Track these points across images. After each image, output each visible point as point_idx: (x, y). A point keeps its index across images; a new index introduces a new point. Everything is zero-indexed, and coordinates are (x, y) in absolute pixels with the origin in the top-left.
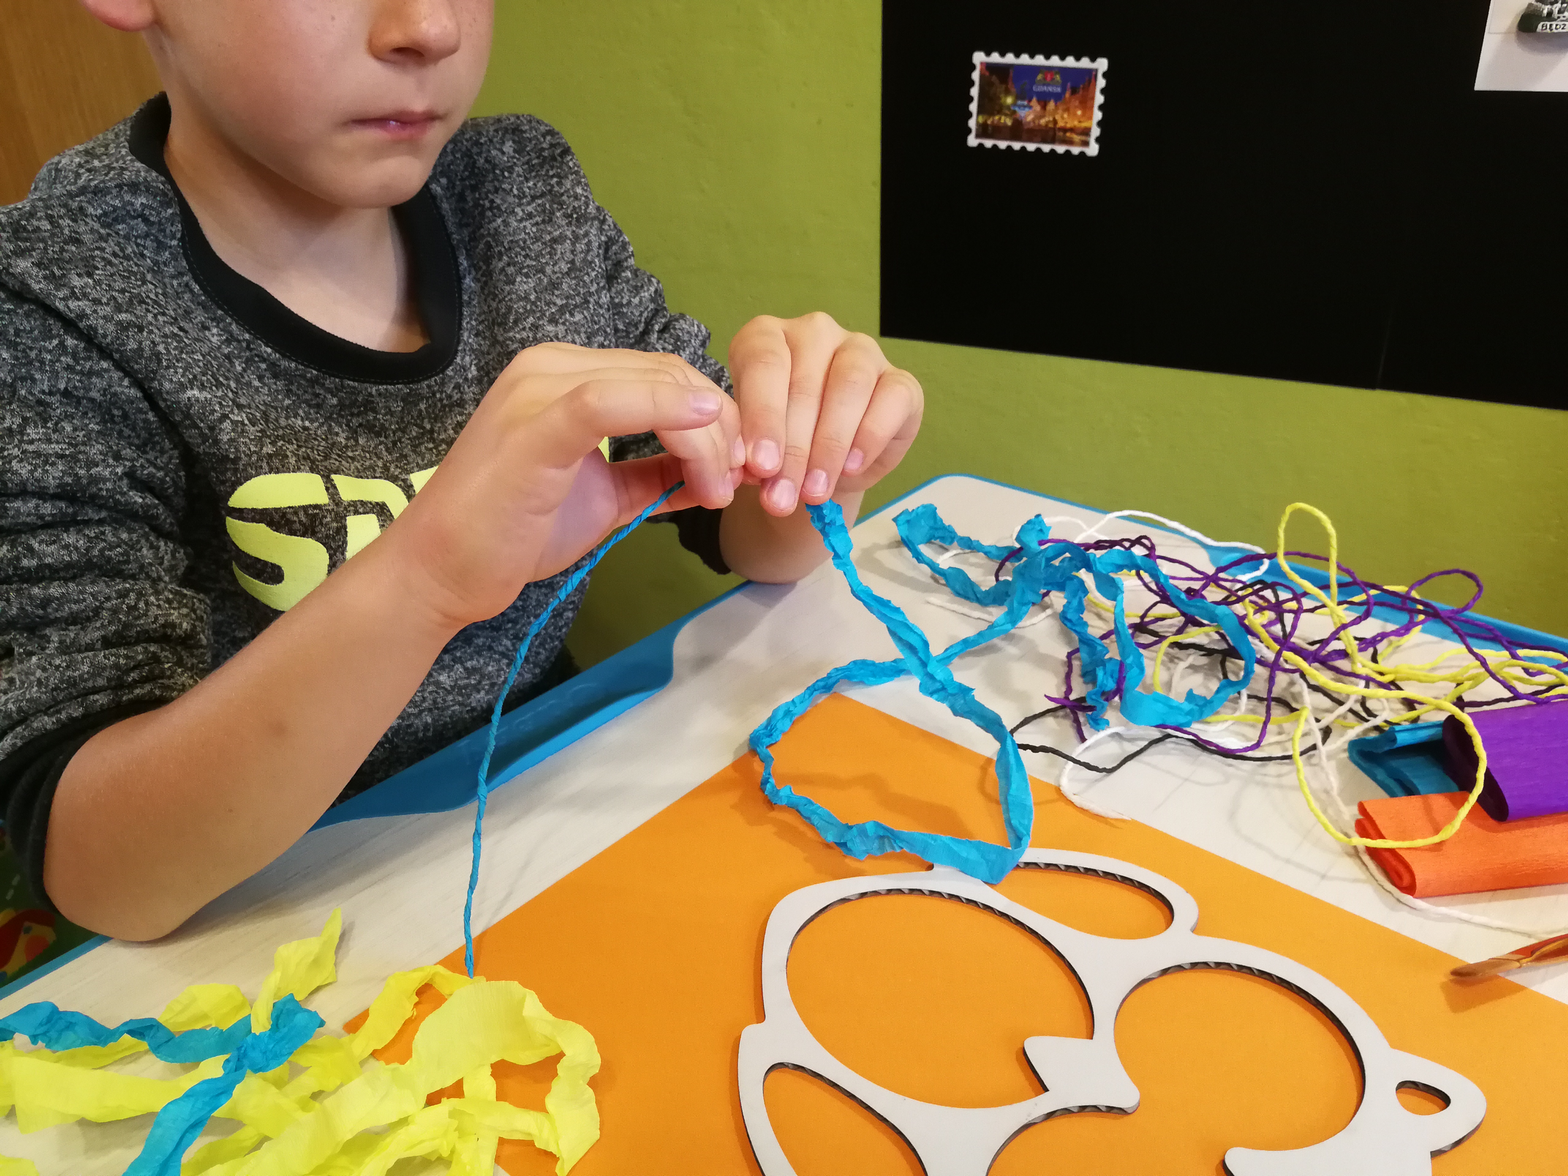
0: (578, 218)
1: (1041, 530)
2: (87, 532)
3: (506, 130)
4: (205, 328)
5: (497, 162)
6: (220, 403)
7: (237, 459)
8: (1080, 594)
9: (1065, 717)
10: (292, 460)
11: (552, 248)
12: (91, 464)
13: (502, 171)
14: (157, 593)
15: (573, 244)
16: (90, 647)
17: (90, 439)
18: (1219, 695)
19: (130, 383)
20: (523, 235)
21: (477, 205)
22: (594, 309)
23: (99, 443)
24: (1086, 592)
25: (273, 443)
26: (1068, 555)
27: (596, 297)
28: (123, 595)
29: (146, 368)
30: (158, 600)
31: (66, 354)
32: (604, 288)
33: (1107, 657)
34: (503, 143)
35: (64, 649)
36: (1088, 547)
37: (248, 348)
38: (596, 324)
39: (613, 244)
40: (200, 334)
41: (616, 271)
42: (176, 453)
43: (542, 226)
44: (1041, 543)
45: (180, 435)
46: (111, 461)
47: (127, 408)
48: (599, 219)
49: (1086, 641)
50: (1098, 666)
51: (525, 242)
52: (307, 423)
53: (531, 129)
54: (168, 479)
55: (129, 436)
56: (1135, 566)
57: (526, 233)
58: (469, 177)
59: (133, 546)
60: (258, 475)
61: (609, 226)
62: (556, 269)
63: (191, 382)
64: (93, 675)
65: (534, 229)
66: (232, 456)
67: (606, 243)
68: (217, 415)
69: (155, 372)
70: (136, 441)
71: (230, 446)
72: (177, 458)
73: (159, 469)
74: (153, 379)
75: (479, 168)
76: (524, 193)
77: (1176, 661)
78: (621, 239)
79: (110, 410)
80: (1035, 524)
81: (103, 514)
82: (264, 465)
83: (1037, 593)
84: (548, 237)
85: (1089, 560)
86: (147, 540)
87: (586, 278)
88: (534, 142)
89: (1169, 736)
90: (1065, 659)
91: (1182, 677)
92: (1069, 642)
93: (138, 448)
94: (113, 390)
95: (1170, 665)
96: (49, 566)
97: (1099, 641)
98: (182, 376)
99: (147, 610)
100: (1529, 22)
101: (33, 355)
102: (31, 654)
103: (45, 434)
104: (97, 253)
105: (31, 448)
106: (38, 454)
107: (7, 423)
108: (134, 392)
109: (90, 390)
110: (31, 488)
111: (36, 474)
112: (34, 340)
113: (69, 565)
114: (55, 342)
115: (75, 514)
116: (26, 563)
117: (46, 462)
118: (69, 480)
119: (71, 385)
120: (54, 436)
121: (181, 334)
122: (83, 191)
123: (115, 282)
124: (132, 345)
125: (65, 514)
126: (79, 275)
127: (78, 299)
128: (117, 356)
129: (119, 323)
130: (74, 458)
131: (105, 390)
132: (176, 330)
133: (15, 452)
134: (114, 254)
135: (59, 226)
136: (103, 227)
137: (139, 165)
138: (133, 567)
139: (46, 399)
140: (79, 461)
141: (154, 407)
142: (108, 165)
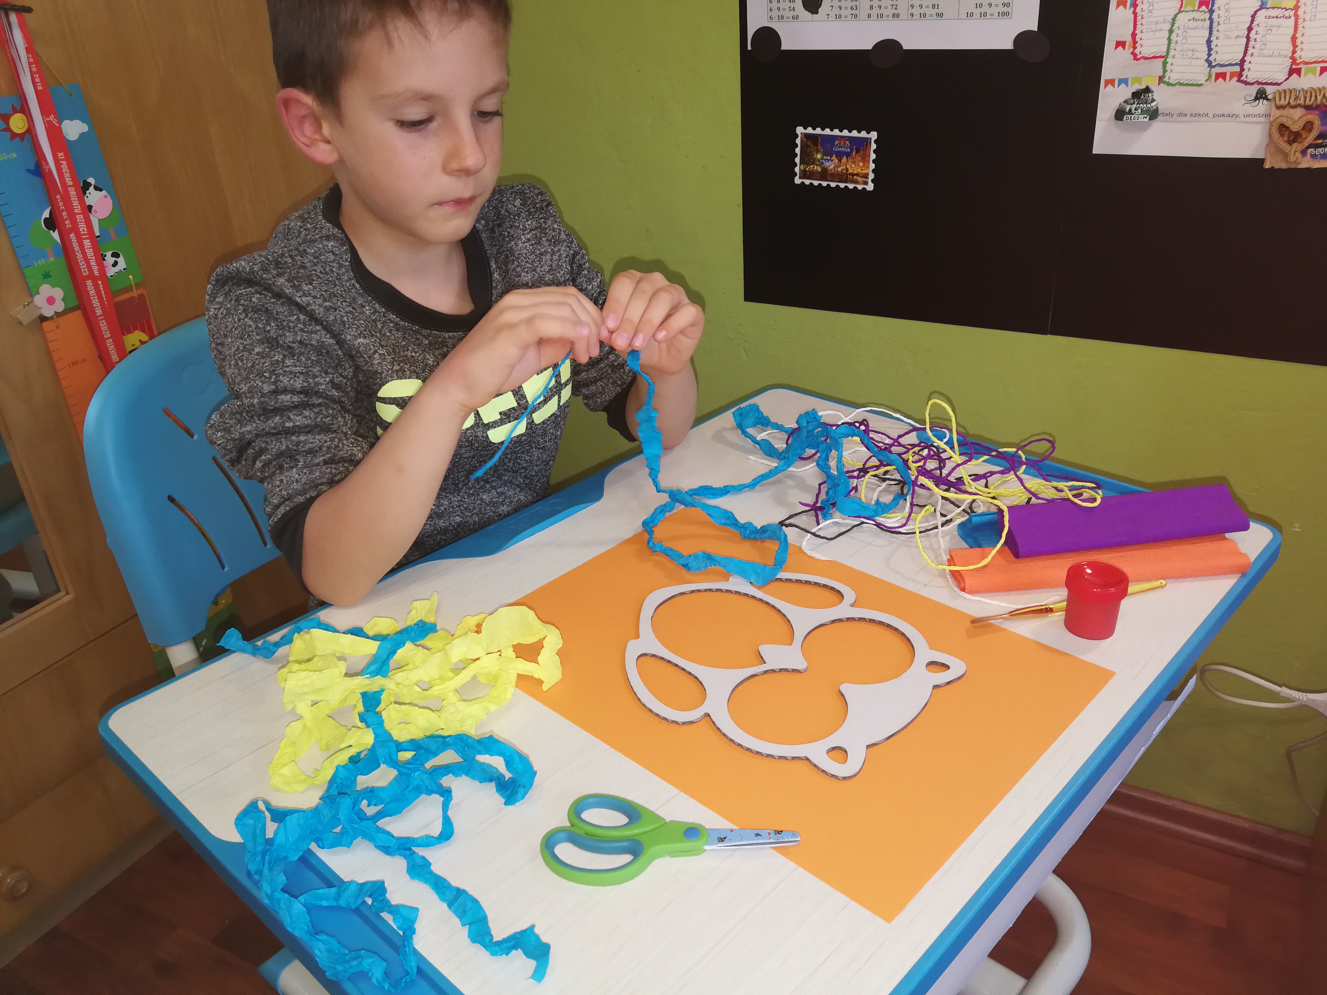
0: (555, 242)
2: (314, 410)
3: (516, 193)
4: (363, 306)
5: (511, 211)
6: (373, 345)
7: (382, 373)
9: (812, 513)
10: (408, 373)
11: (540, 258)
12: (315, 376)
13: (514, 216)
14: (347, 439)
15: (552, 256)
16: (318, 464)
17: (313, 364)
18: (894, 503)
19: (330, 336)
20: (525, 251)
21: (501, 234)
23: (317, 366)
25: (398, 365)
26: (820, 429)
28: (332, 440)
29: (338, 329)
30: (348, 442)
31: (300, 323)
32: (568, 279)
34: (515, 200)
35: (306, 465)
37: (384, 316)
39: (577, 255)
40: (362, 310)
41: (579, 270)
42: (352, 370)
43: (535, 246)
44: (808, 423)
45: (354, 362)
46: (323, 375)
47: (328, 349)
48: (566, 241)
49: (830, 477)
50: (832, 488)
51: (526, 255)
52: (414, 354)
53: (530, 192)
54: (348, 383)
55: (330, 363)
57: (526, 249)
58: (496, 220)
59: (334, 417)
60: (392, 380)
61: (575, 245)
62: (542, 269)
63: (359, 335)
64: (321, 477)
65: (531, 248)
66: (379, 371)
67: (572, 254)
68: (372, 351)
69: (342, 331)
70: (333, 365)
71: (378, 366)
72: (353, 372)
73: (344, 378)
74: (342, 334)
75: (502, 215)
76: (526, 228)
78: (581, 252)
79: (321, 350)
81: (321, 401)
82: (394, 375)
84: (538, 252)
86: (340, 413)
87: (558, 274)
88: (531, 199)
89: (863, 522)
90: (818, 484)
91: (880, 495)
92: (821, 477)
93: (335, 368)
94: (322, 340)
96: (298, 426)
98: (355, 332)
99: (343, 447)
100: (1120, 114)
101: (285, 324)
102: (292, 468)
103: (294, 362)
104: (314, 272)
105: (288, 369)
106: (291, 372)
107: (276, 358)
108: (332, 341)
109: (311, 340)
110: (288, 388)
111: (291, 382)
112: (285, 317)
113: (307, 426)
114: (295, 317)
115: (308, 401)
116: (287, 425)
117: (295, 376)
118: (305, 384)
119: (302, 338)
120: (298, 364)
121: (354, 311)
122: (305, 241)
123: (322, 286)
124: (332, 317)
125: (304, 401)
126: (306, 284)
127: (307, 297)
128: (324, 323)
129: (326, 307)
130: (307, 374)
131: (318, 340)
132: (351, 309)
133: (281, 371)
134: (321, 272)
135: (295, 260)
136: (315, 259)
137: (328, 224)
138: (335, 427)
139: (292, 345)
140: (309, 375)
141: (342, 348)
142: (314, 226)
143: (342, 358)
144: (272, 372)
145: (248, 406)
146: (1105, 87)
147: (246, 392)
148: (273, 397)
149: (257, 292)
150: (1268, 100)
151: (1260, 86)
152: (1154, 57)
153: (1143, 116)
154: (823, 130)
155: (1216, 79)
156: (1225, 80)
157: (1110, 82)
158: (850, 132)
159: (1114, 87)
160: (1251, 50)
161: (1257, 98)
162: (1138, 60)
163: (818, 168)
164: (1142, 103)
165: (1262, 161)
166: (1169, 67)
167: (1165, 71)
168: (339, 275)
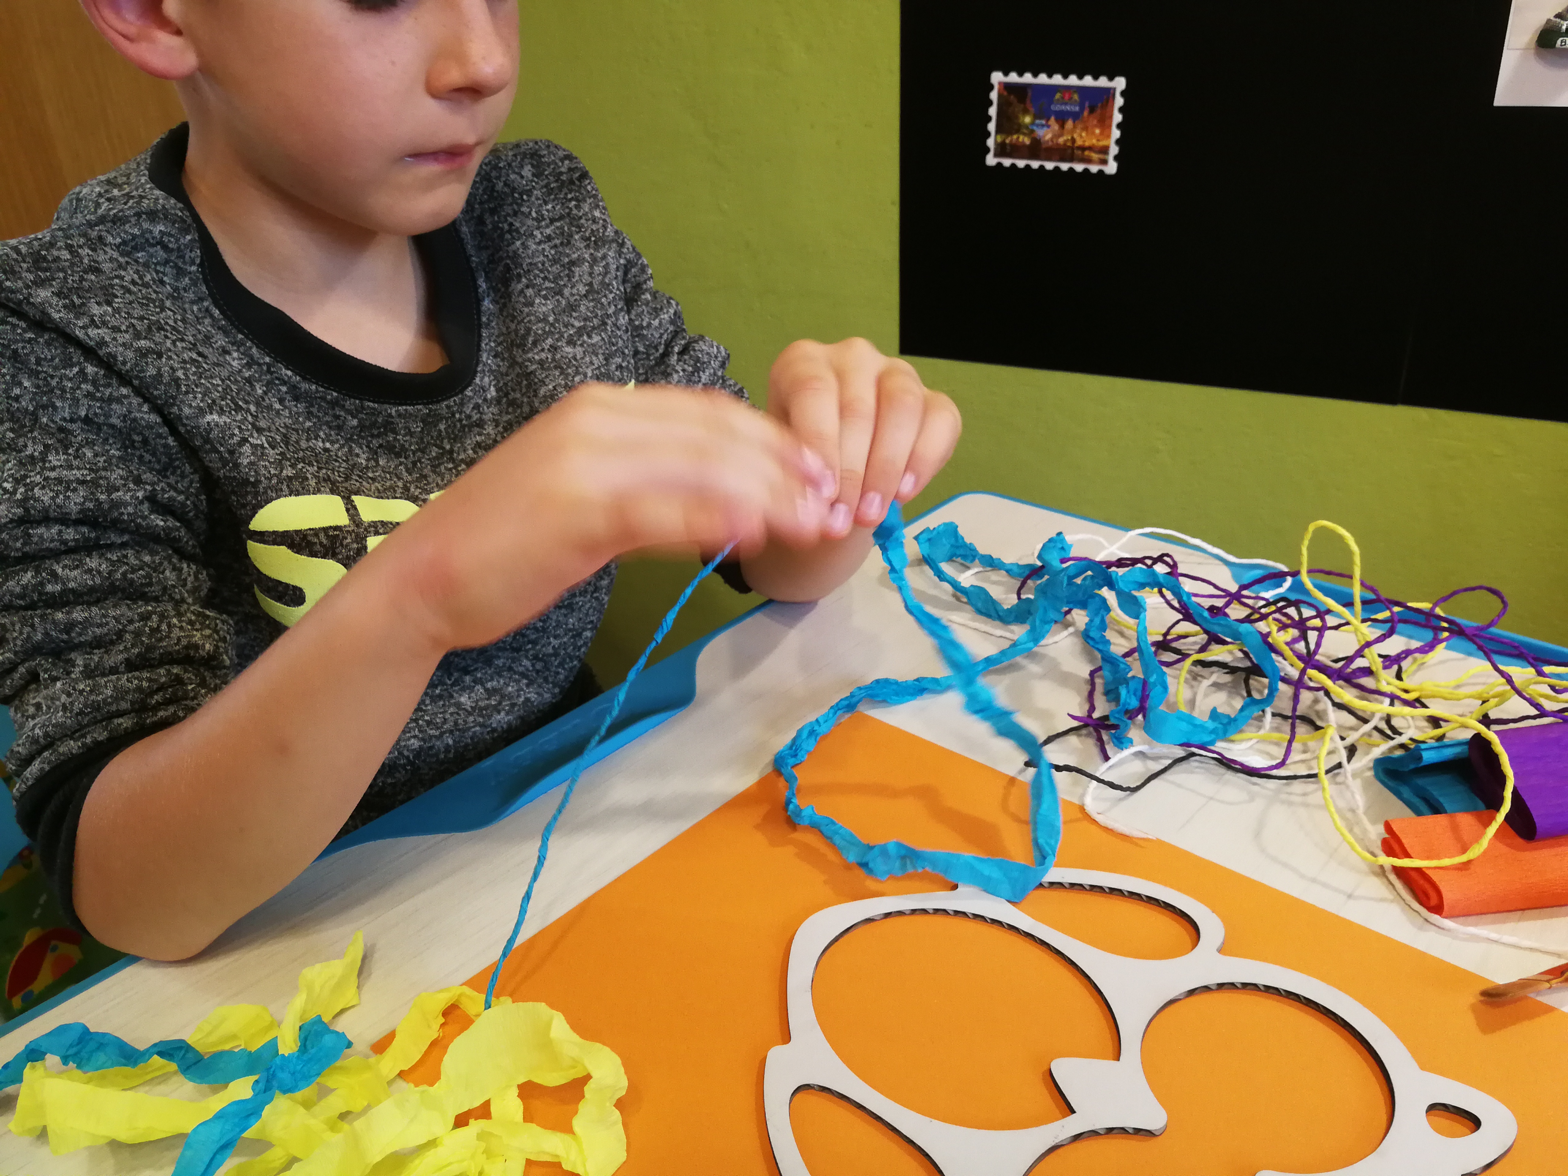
0: (597, 241)
1: (1063, 548)
2: (109, 556)
3: (524, 155)
4: (226, 352)
5: (516, 185)
6: (239, 427)
7: (258, 482)
8: (1102, 612)
9: (1088, 735)
10: (313, 482)
11: (570, 270)
12: (112, 489)
13: (521, 194)
14: (179, 615)
15: (591, 267)
17: (110, 464)
18: (1243, 714)
19: (150, 409)
20: (541, 258)
21: (496, 228)
22: (612, 331)
23: (119, 468)
24: (1108, 609)
25: (293, 466)
26: (1089, 573)
27: (613, 319)
28: (145, 617)
29: (165, 394)
30: (180, 621)
31: (85, 381)
32: (622, 309)
33: (1130, 675)
34: (522, 167)
35: (89, 673)
36: (1109, 564)
37: (269, 371)
38: (614, 345)
39: (632, 267)
40: (221, 359)
41: (636, 293)
42: (196, 477)
43: (561, 249)
44: (1063, 561)
45: (200, 460)
46: (131, 485)
47: (147, 433)
48: (618, 242)
49: (1109, 659)
50: (1121, 684)
51: (543, 265)
52: (328, 445)
53: (549, 153)
54: (188, 502)
55: (150, 462)
56: (1156, 584)
57: (544, 255)
58: (488, 201)
59: (155, 568)
60: (278, 497)
61: (628, 249)
62: (575, 291)
63: (210, 407)
65: (553, 252)
66: (252, 479)
67: (625, 266)
68: (236, 439)
69: (174, 398)
70: (157, 467)
71: (250, 469)
72: (198, 482)
73: (180, 492)
74: (173, 405)
75: (498, 192)
76: (542, 216)
77: (1199, 678)
78: (640, 262)
79: (130, 435)
80: (1056, 542)
81: (126, 538)
82: (284, 487)
83: (1059, 611)
84: (566, 260)
85: (1111, 577)
86: (170, 562)
87: (603, 300)
88: (552, 166)
89: (1193, 754)
90: (1088, 677)
91: (1206, 695)
92: (1092, 660)
93: (159, 472)
94: (133, 415)
95: (1194, 683)
97: (1122, 660)
98: (202, 401)
99: (170, 632)
100: (1547, 38)
101: (54, 383)
104: (117, 281)
105: (53, 475)
108: (154, 418)
109: (110, 416)
110: (52, 514)
111: (59, 500)
112: (55, 368)
113: (92, 590)
114: (76, 370)
115: (98, 538)
116: (49, 588)
117: (68, 488)
118: (91, 505)
119: (91, 412)
120: (75, 463)
121: (200, 359)
122: (102, 220)
123: (134, 309)
124: (151, 371)
125: (88, 539)
126: (98, 304)
127: (98, 327)
128: (136, 382)
129: (138, 350)
130: (95, 483)
131: (125, 416)
132: (195, 356)
133: (38, 479)
134: (133, 282)
135: (79, 256)
136: (122, 255)
137: (157, 192)
138: (156, 590)
139: (69, 426)
140: (100, 486)
141: (174, 432)
142: (127, 194)
143: (176, 453)
148: (18, 532)
154: (1035, 76)
163: (1026, 139)
168: (176, 289)
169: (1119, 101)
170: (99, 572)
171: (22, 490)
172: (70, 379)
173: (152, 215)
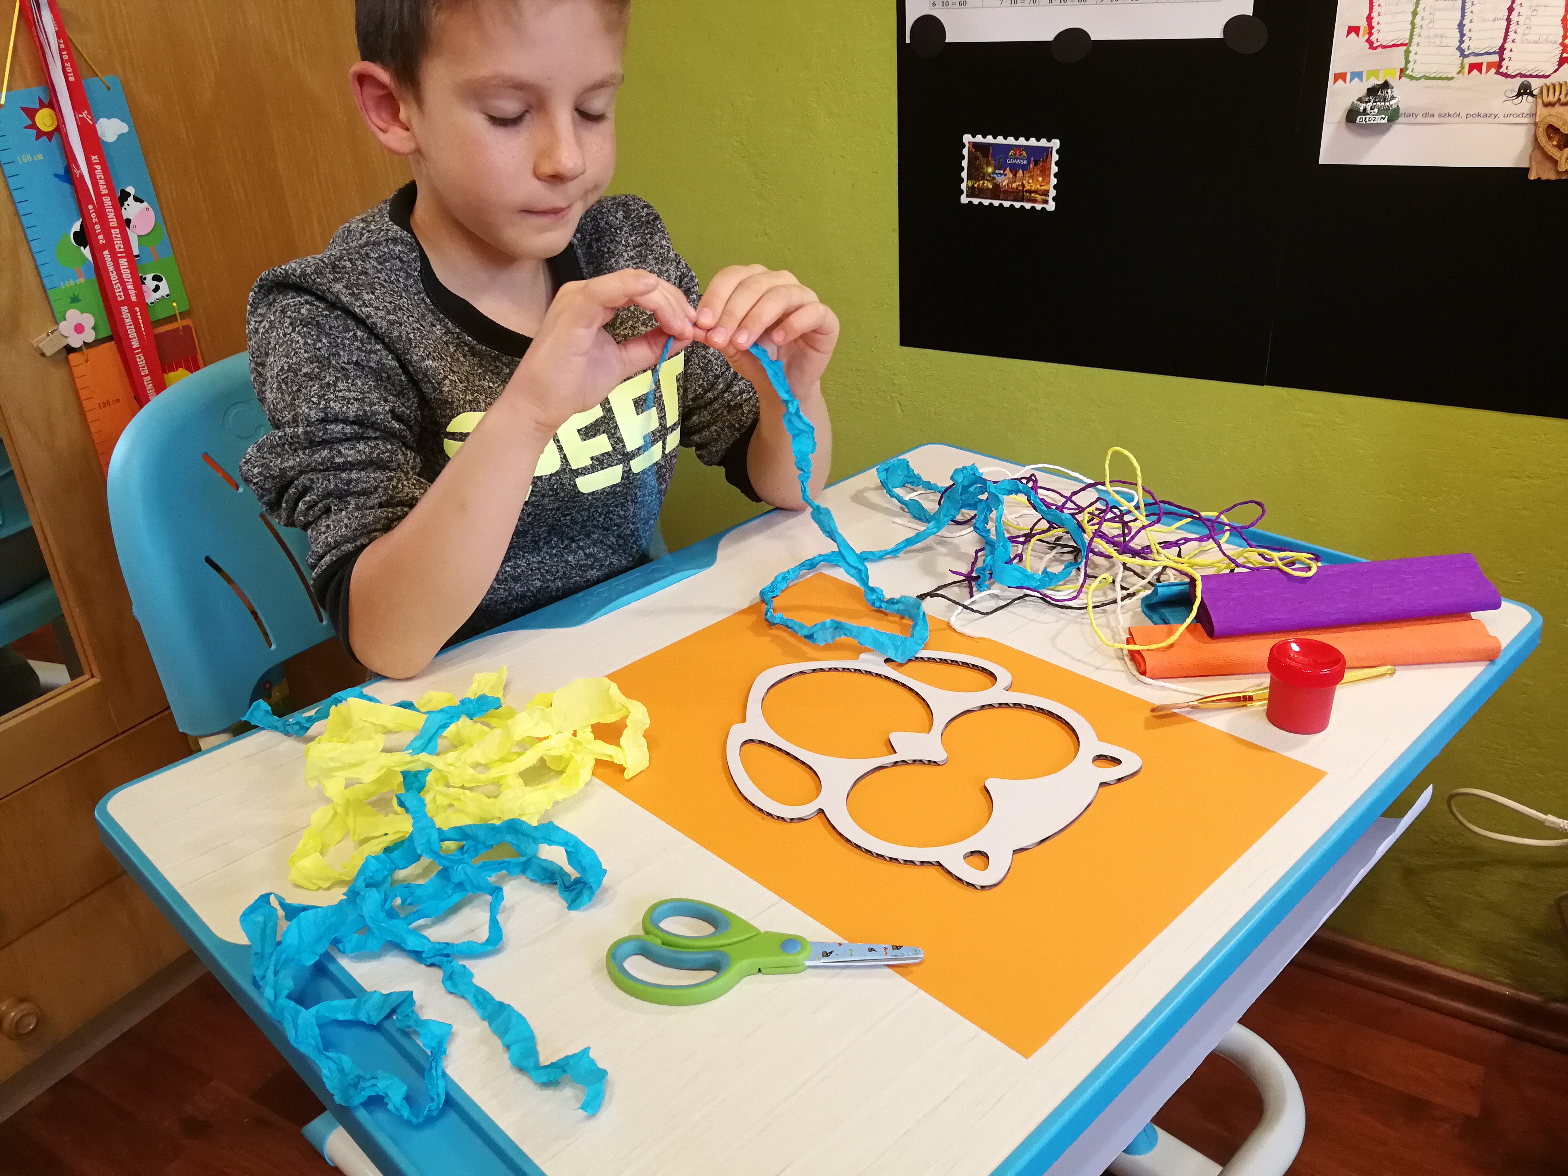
0: (663, 258)
2: (369, 443)
3: (618, 204)
4: (434, 325)
5: (612, 224)
6: (443, 369)
7: (452, 403)
9: (966, 586)
10: (483, 405)
12: (372, 404)
13: (615, 230)
14: (408, 479)
16: (372, 508)
17: (371, 390)
18: (1063, 572)
19: (392, 358)
21: (597, 250)
23: (375, 392)
25: (472, 394)
26: (980, 485)
28: (390, 479)
29: (402, 348)
30: (408, 483)
31: (357, 340)
34: (617, 212)
35: (357, 508)
37: (458, 338)
40: (432, 329)
42: (416, 400)
43: (639, 263)
45: (420, 389)
46: (383, 402)
47: (390, 372)
49: (989, 542)
52: (491, 384)
53: (635, 203)
54: (411, 415)
55: (392, 389)
58: (595, 234)
59: (393, 452)
60: (464, 412)
61: (684, 263)
63: (427, 356)
64: (375, 522)
66: (450, 400)
67: (682, 275)
68: (442, 376)
70: (394, 393)
71: (448, 394)
72: (418, 402)
73: (407, 409)
74: (408, 353)
75: (601, 228)
76: (629, 244)
78: (691, 272)
79: (381, 373)
80: (968, 469)
81: (378, 434)
82: (468, 407)
86: (401, 450)
88: (636, 212)
89: (1028, 596)
90: (975, 552)
92: (979, 541)
93: (396, 396)
94: (382, 362)
96: (350, 462)
98: (423, 353)
99: (403, 489)
100: (1352, 115)
101: (339, 341)
102: (341, 510)
103: (347, 386)
104: (376, 280)
105: (340, 394)
106: (344, 398)
107: (327, 380)
108: (395, 363)
109: (370, 361)
110: (340, 417)
111: (343, 409)
112: (340, 333)
113: (360, 462)
114: (351, 333)
115: (363, 433)
116: (337, 460)
117: (348, 403)
118: (361, 413)
119: (359, 359)
120: (352, 388)
121: (422, 328)
122: (367, 244)
123: (386, 297)
124: (396, 334)
125: (358, 433)
126: (368, 293)
127: (367, 307)
128: (387, 340)
129: (389, 321)
130: (363, 400)
131: (378, 362)
132: (419, 326)
133: (332, 396)
134: (385, 281)
135: (355, 265)
136: (379, 264)
137: (395, 227)
138: (394, 465)
139: (347, 367)
140: (365, 402)
141: (406, 371)
142: (380, 228)
143: (407, 384)
144: (320, 397)
145: (292, 438)
146: (1335, 83)
147: (291, 420)
148: (321, 427)
149: (307, 302)
150: (1533, 96)
151: (1524, 79)
152: (1394, 46)
153: (1380, 117)
154: (995, 138)
155: (1470, 72)
156: (1480, 71)
157: (1341, 76)
158: (1027, 140)
159: (1345, 82)
160: (1511, 36)
161: (1519, 94)
162: (1376, 48)
163: (989, 184)
164: (1379, 101)
165: (1527, 170)
166: (1412, 57)
167: (1407, 62)
168: (406, 286)
169: (1055, 157)
170: (364, 452)
171: (323, 402)
172: (348, 339)
173: (395, 241)
